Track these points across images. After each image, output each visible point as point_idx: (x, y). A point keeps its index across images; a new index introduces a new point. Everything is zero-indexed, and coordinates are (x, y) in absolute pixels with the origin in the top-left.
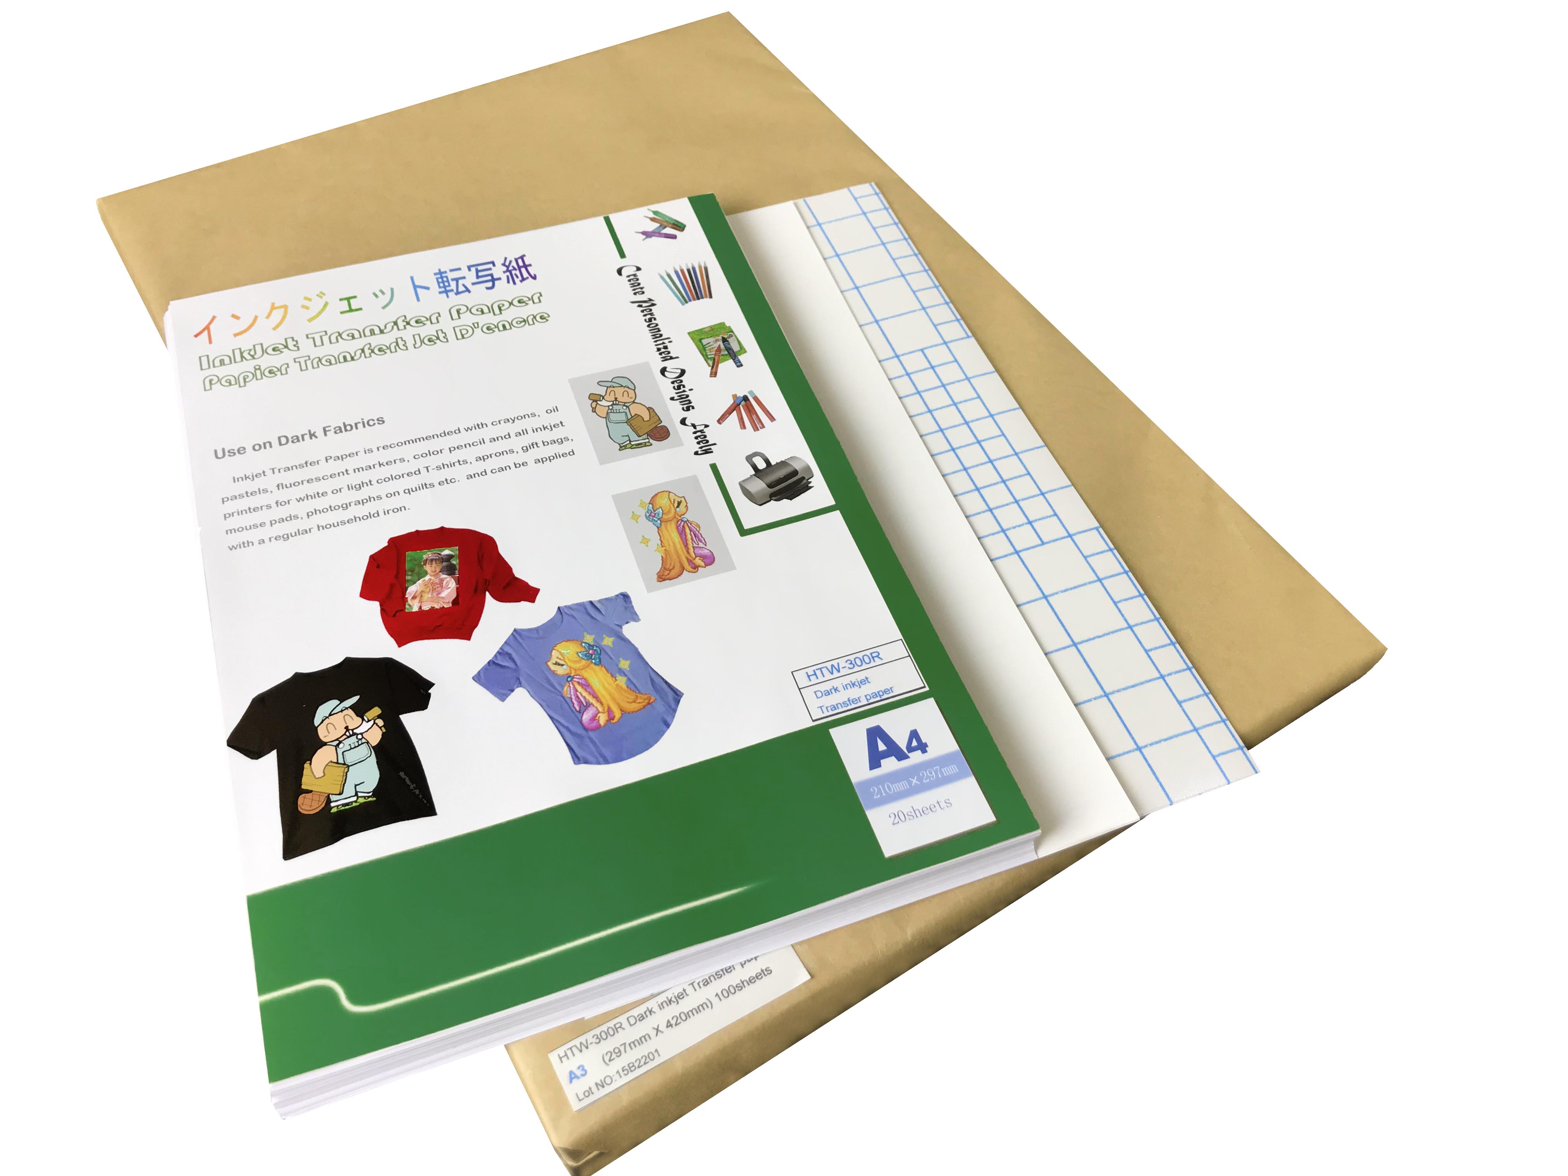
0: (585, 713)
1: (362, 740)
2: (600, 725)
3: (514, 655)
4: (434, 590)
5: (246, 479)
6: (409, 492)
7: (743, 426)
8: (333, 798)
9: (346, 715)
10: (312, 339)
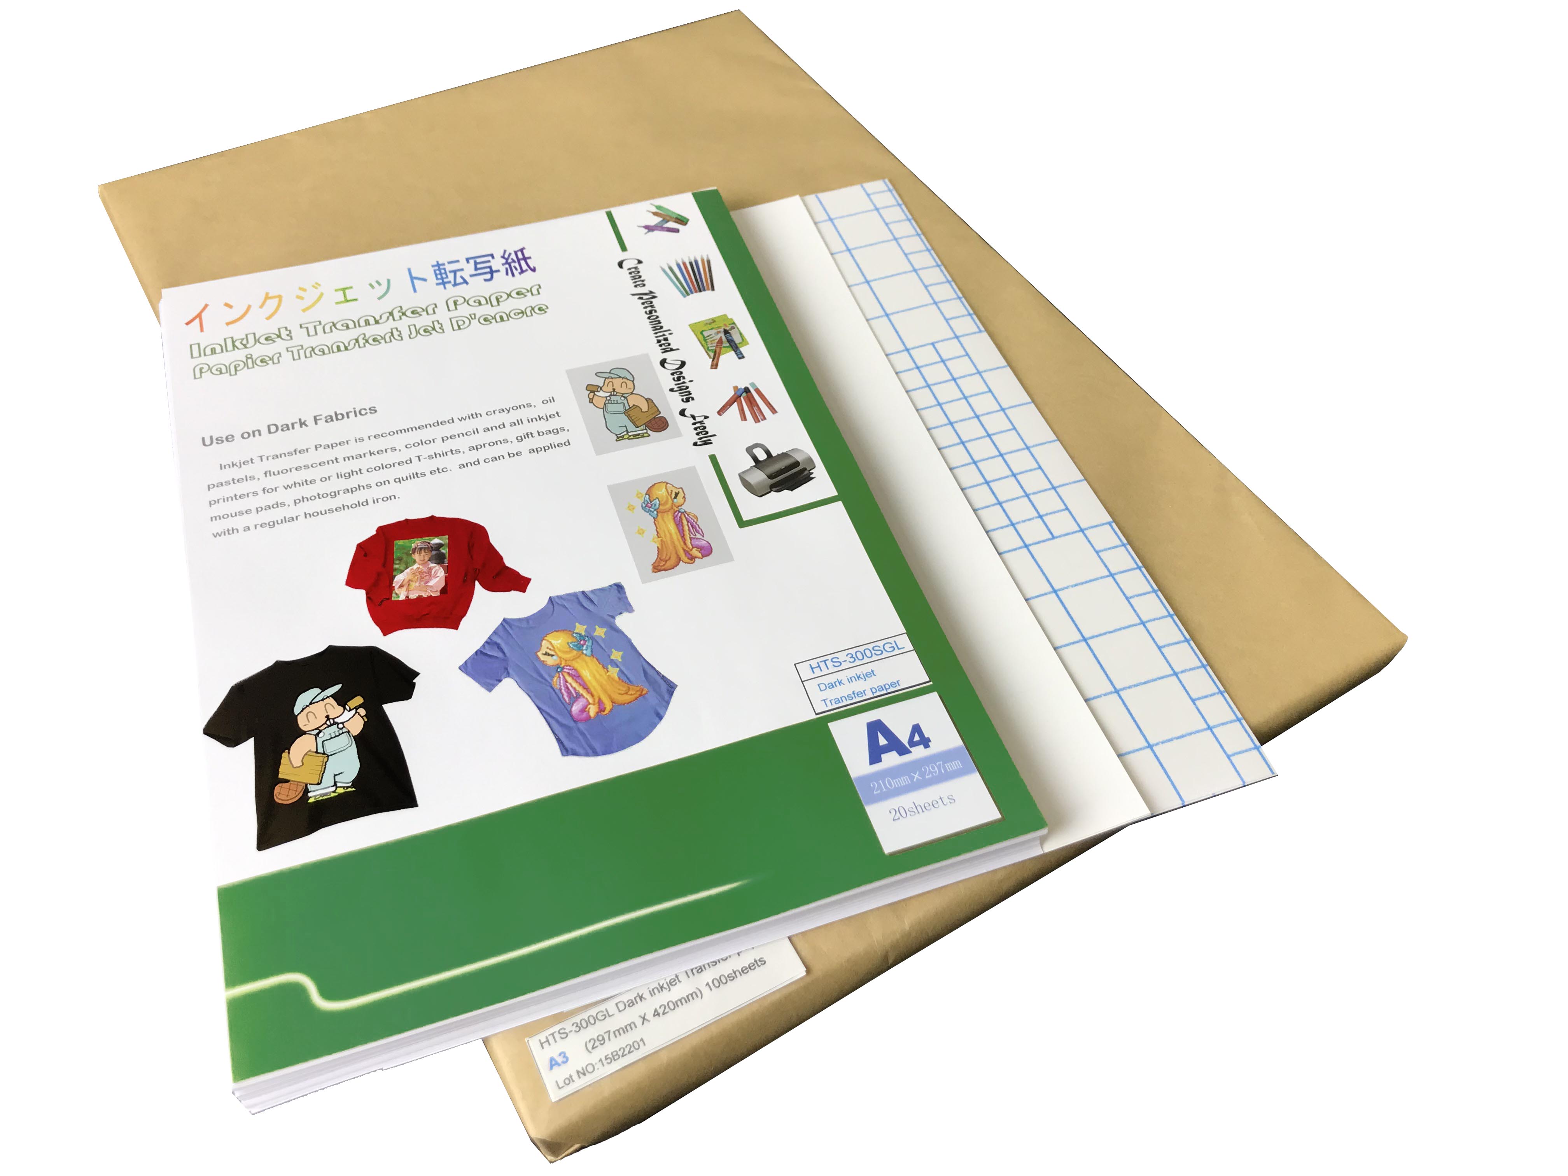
0: (575, 704)
1: (342, 728)
2: (590, 716)
3: (503, 645)
4: (422, 578)
5: (233, 467)
6: (400, 481)
7: (744, 418)
8: (310, 788)
9: (327, 704)
10: (306, 329)
